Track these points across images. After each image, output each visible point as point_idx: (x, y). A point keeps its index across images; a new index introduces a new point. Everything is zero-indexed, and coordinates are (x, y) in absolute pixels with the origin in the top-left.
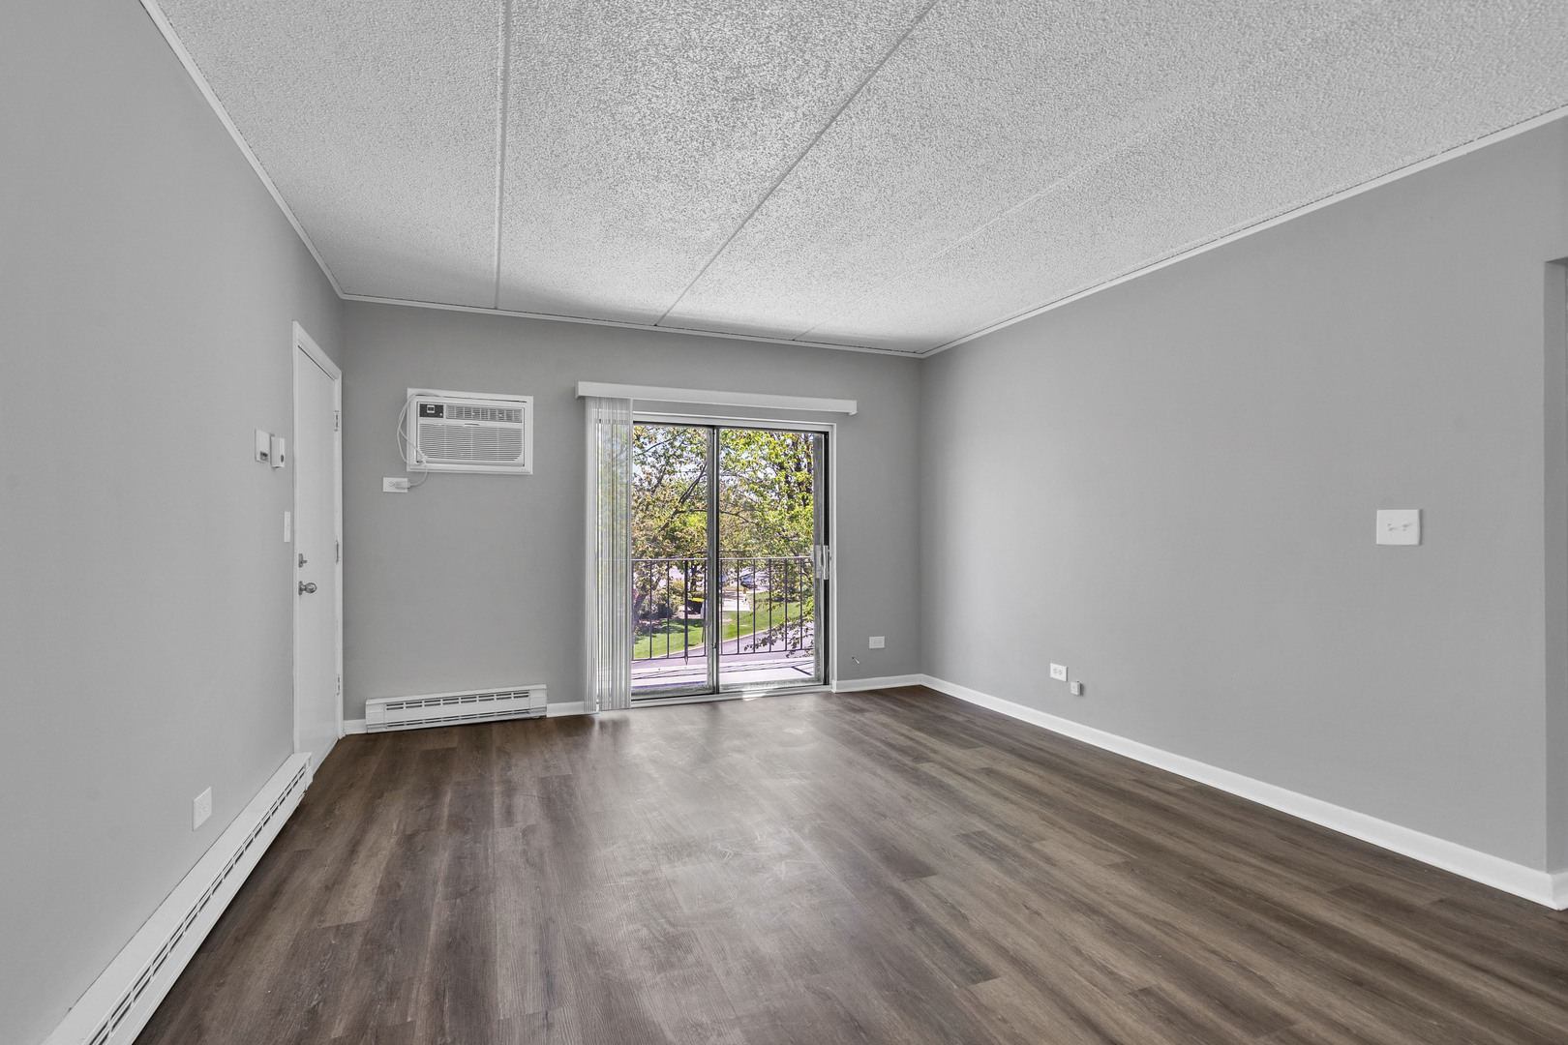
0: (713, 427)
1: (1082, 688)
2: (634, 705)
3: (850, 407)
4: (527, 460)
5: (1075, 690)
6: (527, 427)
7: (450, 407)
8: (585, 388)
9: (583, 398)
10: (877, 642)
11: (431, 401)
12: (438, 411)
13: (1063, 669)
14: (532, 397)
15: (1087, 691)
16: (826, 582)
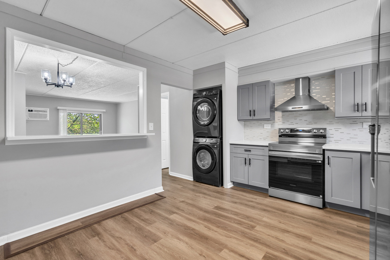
0: (81, 113)
4: (48, 118)
6: (48, 113)
7: (34, 110)
9: (58, 109)
11: (30, 109)
12: (32, 111)
14: (49, 109)
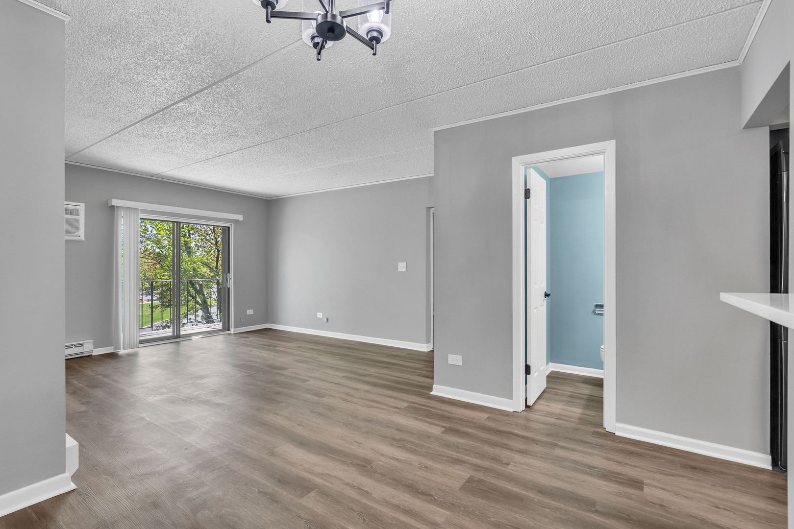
0: (177, 222)
1: (327, 319)
2: (140, 346)
3: (240, 218)
4: (81, 234)
5: (325, 320)
6: (82, 218)
8: (115, 202)
9: (113, 206)
10: (250, 312)
13: (322, 314)
14: (84, 204)
15: (329, 320)
16: (229, 289)
